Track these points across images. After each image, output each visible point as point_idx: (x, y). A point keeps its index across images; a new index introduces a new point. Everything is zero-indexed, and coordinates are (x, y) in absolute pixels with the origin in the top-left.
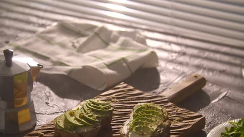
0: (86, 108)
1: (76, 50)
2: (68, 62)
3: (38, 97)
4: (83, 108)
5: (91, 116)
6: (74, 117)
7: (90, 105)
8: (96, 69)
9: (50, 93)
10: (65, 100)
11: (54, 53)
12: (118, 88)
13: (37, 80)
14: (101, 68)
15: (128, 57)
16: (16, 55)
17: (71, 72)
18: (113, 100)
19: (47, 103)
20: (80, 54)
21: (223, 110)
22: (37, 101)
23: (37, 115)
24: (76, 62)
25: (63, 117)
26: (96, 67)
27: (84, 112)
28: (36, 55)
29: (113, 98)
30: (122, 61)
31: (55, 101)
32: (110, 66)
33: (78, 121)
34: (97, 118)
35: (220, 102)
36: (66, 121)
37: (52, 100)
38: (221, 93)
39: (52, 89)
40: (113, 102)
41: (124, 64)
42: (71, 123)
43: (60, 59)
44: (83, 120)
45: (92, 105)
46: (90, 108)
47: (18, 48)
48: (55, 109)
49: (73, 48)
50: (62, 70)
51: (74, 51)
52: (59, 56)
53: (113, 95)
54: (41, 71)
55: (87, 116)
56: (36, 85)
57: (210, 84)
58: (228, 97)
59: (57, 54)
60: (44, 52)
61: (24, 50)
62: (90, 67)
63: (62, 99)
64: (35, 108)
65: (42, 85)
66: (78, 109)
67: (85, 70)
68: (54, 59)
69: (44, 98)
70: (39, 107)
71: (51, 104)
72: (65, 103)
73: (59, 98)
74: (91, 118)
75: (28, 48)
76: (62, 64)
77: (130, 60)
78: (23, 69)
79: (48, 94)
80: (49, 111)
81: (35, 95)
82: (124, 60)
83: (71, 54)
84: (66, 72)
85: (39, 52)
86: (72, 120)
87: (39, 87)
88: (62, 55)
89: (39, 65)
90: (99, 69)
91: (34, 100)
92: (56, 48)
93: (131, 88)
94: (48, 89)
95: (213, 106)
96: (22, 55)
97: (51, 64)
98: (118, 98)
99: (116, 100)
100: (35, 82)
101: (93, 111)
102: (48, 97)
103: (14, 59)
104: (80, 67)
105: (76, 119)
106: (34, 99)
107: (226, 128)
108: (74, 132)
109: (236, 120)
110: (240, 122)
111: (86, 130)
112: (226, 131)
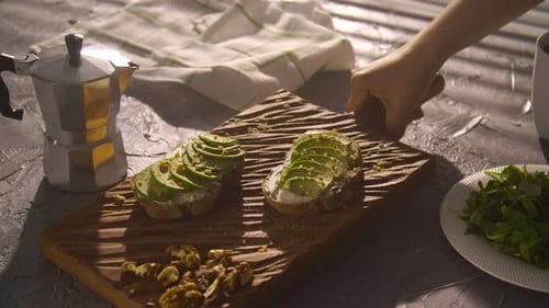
0: (192, 154)
1: (200, 37)
2: (185, 59)
3: (129, 124)
4: (186, 152)
5: (202, 169)
6: (167, 174)
7: (199, 146)
8: (238, 73)
9: (152, 117)
10: (181, 129)
11: (160, 43)
12: (273, 101)
13: (128, 93)
14: (245, 70)
15: (298, 50)
16: (88, 45)
17: (191, 77)
18: (261, 125)
19: (147, 136)
20: (208, 44)
21: (475, 151)
22: (129, 132)
23: (128, 158)
24: (201, 60)
25: (148, 176)
26: (237, 69)
27: (187, 162)
28: (126, 46)
29: (262, 121)
30: (287, 59)
31: (161, 130)
32: (263, 67)
33: (177, 180)
34: (214, 172)
35: (471, 135)
36: (154, 182)
37: (156, 131)
38: (472, 118)
39: (156, 110)
40: (261, 130)
41: (291, 64)
42: (164, 185)
43: (170, 54)
44: (185, 178)
45: (204, 146)
46: (201, 154)
47: (93, 34)
48: (161, 148)
49: (195, 33)
50: (174, 75)
51: (197, 39)
52: (169, 49)
53: (262, 117)
54: (136, 76)
55: (193, 169)
56: (126, 102)
57: (451, 102)
58: (484, 125)
59: (167, 45)
60: (139, 40)
61: (103, 37)
62: (227, 68)
63: (174, 129)
64: (125, 145)
65: (137, 103)
66: (177, 156)
67: (218, 73)
68: (159, 53)
69: (141, 127)
70: (132, 143)
71: (154, 137)
73: (170, 127)
74: (202, 173)
75: (111, 33)
76: (174, 63)
77: (302, 56)
78: (102, 72)
79: (149, 120)
80: (150, 151)
81: (124, 121)
82: (290, 55)
83: (191, 45)
84: (181, 78)
85: (131, 41)
86: (164, 179)
87: (133, 107)
88: (175, 47)
89: (131, 64)
90: (243, 72)
91: (122, 130)
92: (163, 34)
93: (298, 99)
94: (148, 110)
95: (456, 143)
96: (99, 45)
97: (155, 63)
98: (270, 122)
99: (266, 125)
100: (123, 97)
101: (206, 158)
102: (148, 125)
103: (85, 52)
104: (209, 70)
105: (172, 177)
106: (121, 127)
107: (480, 183)
108: (170, 202)
109: (499, 170)
110: (505, 172)
111: (192, 199)
112: (479, 189)
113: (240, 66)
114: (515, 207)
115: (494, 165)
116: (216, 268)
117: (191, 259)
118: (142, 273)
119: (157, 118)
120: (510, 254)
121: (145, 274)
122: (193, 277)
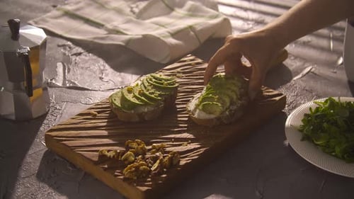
0: (146, 84)
1: (135, 16)
2: (124, 30)
3: (90, 70)
4: (143, 83)
5: (153, 93)
6: (132, 94)
7: (151, 80)
8: (159, 38)
9: (104, 67)
10: (122, 74)
11: (109, 20)
12: (185, 61)
14: (164, 37)
15: (196, 25)
17: (129, 42)
18: (178, 75)
19: (101, 78)
20: (139, 21)
21: (307, 88)
24: (135, 31)
25: (120, 94)
26: (158, 36)
27: (144, 89)
28: (88, 22)
29: (179, 72)
30: (190, 30)
31: (110, 75)
32: (175, 35)
33: (138, 98)
34: (160, 95)
35: (304, 79)
36: (124, 99)
37: (107, 75)
38: (305, 68)
39: (107, 62)
40: (178, 77)
41: (192, 33)
42: (129, 101)
43: (116, 26)
44: (143, 98)
45: (154, 80)
46: (152, 84)
48: (111, 85)
49: (131, 14)
50: (119, 40)
51: (133, 17)
52: (115, 23)
53: (179, 70)
55: (147, 93)
57: (292, 58)
58: (313, 72)
59: (112, 21)
60: (96, 18)
62: (151, 35)
63: (118, 74)
65: (95, 57)
66: (137, 85)
67: (146, 39)
68: (109, 26)
69: (98, 72)
71: (106, 79)
72: (122, 78)
73: (116, 72)
74: (153, 96)
76: (118, 32)
77: (199, 28)
79: (102, 68)
80: (103, 87)
82: (191, 27)
83: (128, 22)
84: (122, 41)
85: (91, 18)
86: (130, 97)
87: (92, 59)
88: (117, 22)
90: (162, 38)
92: (111, 15)
93: (200, 61)
94: (102, 62)
95: (295, 84)
97: (106, 32)
98: (184, 73)
99: (181, 75)
101: (155, 87)
102: (102, 72)
104: (141, 36)
105: (135, 96)
107: (310, 109)
108: (133, 111)
109: (322, 100)
110: (326, 102)
111: (146, 110)
112: (309, 112)
113: (160, 34)
114: (332, 124)
115: (319, 97)
116: (158, 154)
117: (142, 148)
118: (112, 156)
119: (107, 67)
120: (330, 153)
121: (114, 156)
122: (143, 158)
